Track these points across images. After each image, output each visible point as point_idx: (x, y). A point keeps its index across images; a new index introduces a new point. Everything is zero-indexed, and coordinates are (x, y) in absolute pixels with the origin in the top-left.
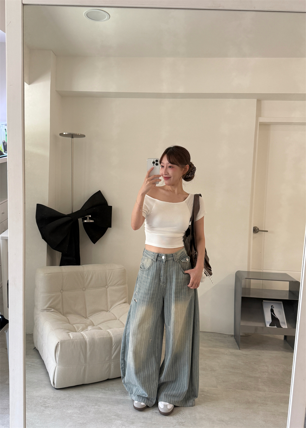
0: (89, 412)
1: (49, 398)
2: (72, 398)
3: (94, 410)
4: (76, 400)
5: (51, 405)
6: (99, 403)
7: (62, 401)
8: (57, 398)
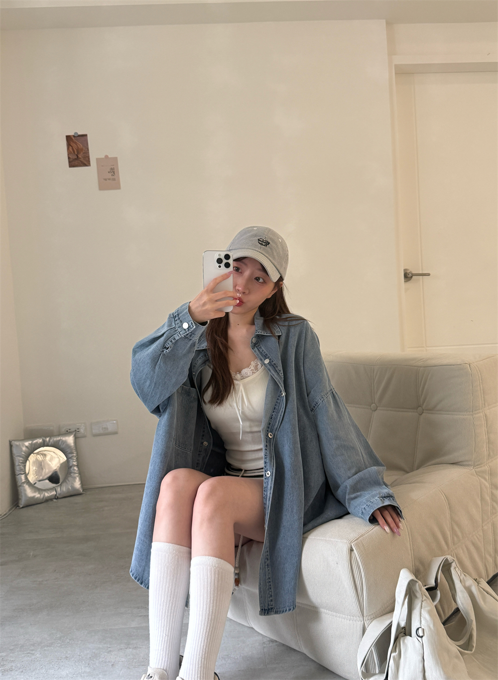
0: (112, 665)
1: (12, 647)
2: (70, 640)
3: (123, 659)
4: (80, 642)
5: (19, 665)
6: (134, 642)
7: (45, 650)
8: (33, 645)
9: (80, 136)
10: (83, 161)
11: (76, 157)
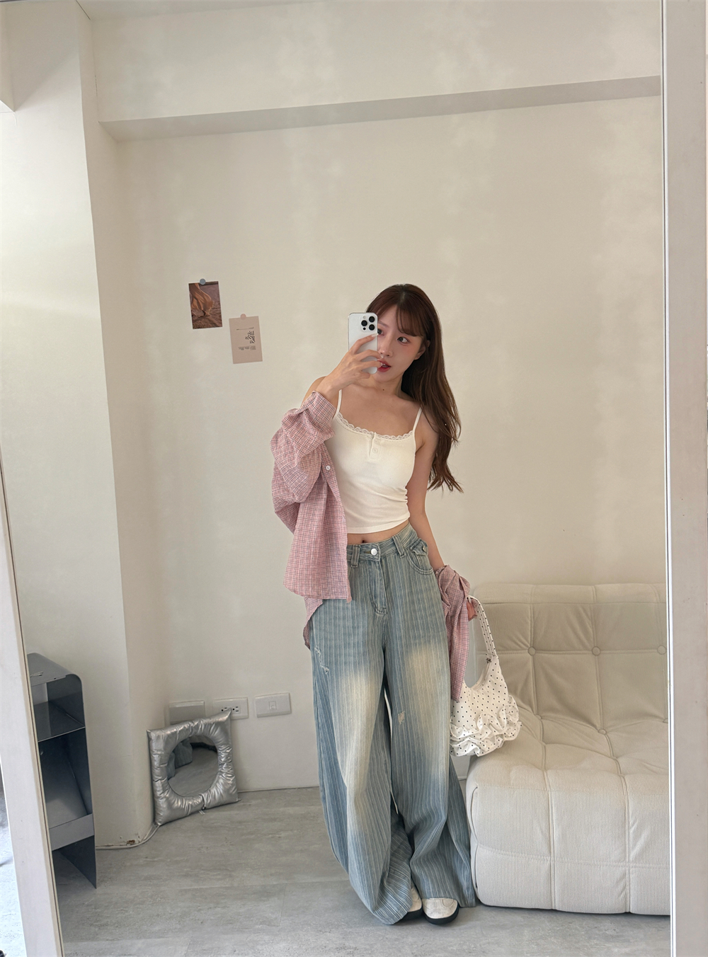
9: (207, 284)
10: (213, 320)
11: (202, 315)
